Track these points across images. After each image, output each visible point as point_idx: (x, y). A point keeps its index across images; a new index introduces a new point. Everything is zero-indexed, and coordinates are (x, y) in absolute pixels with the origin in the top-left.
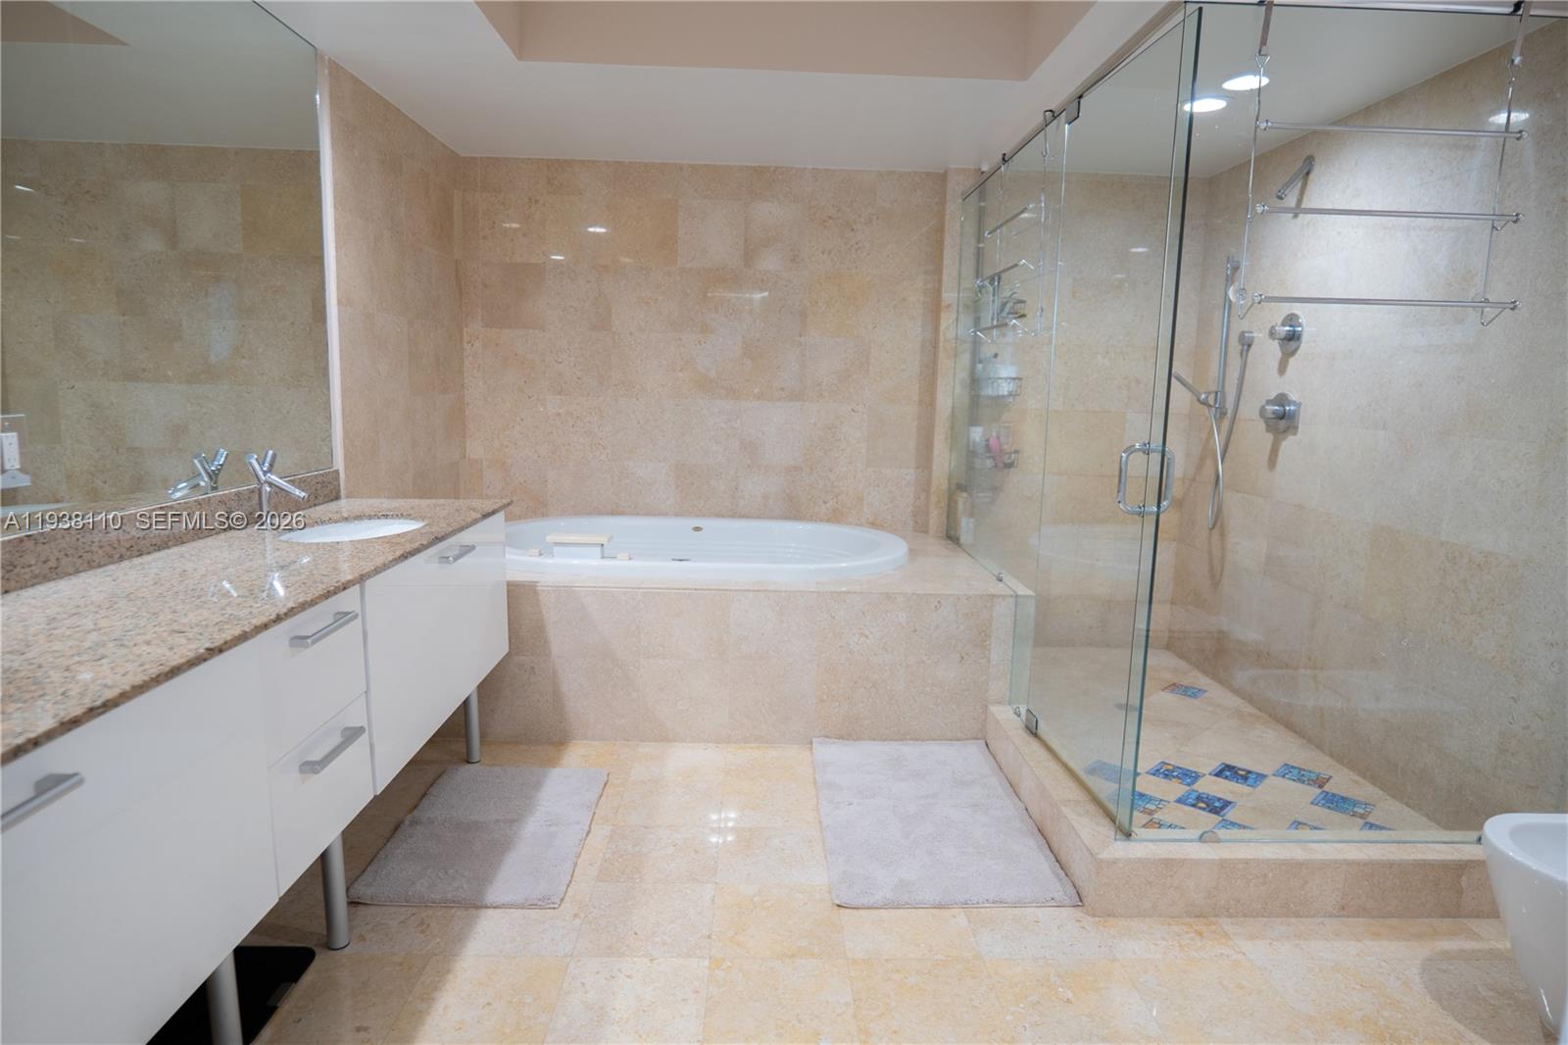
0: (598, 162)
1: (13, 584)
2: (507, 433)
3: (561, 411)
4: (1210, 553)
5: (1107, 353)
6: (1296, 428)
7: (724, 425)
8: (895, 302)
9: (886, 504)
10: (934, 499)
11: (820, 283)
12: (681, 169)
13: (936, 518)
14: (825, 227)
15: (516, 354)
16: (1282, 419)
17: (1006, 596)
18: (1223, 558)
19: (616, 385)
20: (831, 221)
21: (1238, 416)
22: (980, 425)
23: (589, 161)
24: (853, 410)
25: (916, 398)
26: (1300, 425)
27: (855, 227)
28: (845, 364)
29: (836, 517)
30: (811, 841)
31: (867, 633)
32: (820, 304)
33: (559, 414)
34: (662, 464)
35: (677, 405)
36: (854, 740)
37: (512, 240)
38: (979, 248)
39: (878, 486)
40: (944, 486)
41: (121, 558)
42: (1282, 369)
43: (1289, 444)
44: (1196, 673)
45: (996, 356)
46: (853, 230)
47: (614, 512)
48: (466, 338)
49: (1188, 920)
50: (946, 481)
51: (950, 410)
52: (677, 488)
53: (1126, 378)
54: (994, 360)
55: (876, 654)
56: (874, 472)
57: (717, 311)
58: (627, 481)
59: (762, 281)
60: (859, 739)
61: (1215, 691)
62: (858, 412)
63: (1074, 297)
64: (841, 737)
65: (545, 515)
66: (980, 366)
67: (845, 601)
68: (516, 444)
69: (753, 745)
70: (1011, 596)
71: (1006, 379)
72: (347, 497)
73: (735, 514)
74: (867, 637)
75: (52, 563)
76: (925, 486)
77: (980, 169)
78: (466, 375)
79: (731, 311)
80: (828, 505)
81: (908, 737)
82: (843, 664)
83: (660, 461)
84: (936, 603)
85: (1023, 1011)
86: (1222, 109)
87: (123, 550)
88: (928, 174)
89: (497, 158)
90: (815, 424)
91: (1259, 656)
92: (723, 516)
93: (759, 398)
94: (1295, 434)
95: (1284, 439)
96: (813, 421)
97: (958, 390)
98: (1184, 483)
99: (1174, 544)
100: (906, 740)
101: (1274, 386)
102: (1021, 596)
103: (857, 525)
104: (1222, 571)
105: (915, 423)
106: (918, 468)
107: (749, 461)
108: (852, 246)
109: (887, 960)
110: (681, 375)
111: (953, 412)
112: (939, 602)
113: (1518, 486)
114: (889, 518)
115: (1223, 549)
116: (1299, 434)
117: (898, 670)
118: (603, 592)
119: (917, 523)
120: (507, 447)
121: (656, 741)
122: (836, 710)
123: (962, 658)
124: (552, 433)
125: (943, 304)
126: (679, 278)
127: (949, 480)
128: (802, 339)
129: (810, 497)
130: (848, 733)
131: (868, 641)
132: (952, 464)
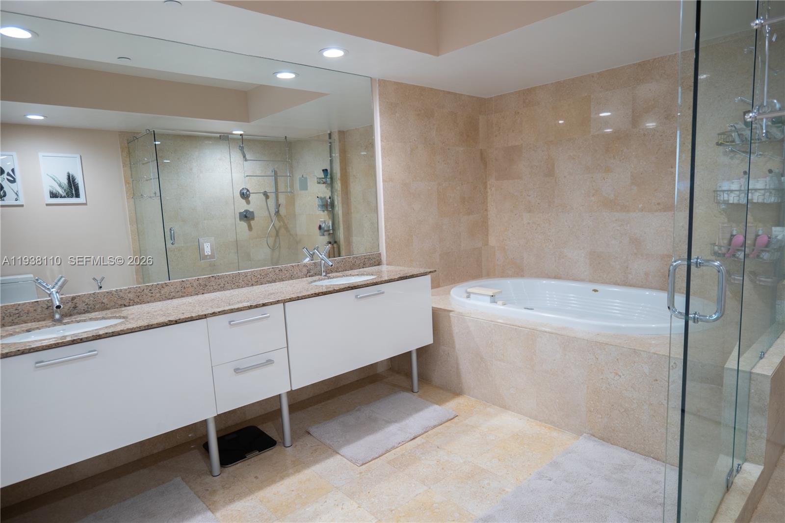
0: (547, 84)
1: (205, 291)
2: (506, 233)
3: (530, 222)
7: (619, 228)
12: (593, 77)
15: (510, 193)
19: (557, 207)
23: (543, 86)
31: (620, 374)
33: (529, 223)
35: (591, 217)
37: (508, 135)
41: (252, 285)
47: (557, 277)
48: (489, 186)
52: (591, 265)
55: (627, 390)
57: (615, 158)
58: (563, 260)
59: (644, 135)
65: (522, 276)
67: (605, 349)
68: (510, 239)
72: (387, 265)
73: (626, 283)
74: (620, 376)
75: (222, 285)
78: (488, 204)
79: (623, 157)
82: (603, 391)
83: (581, 250)
87: (253, 282)
89: (501, 95)
93: (642, 211)
107: (635, 251)
110: (593, 198)
117: (643, 405)
120: (506, 240)
122: (600, 420)
124: (525, 233)
126: (591, 142)
131: (621, 380)
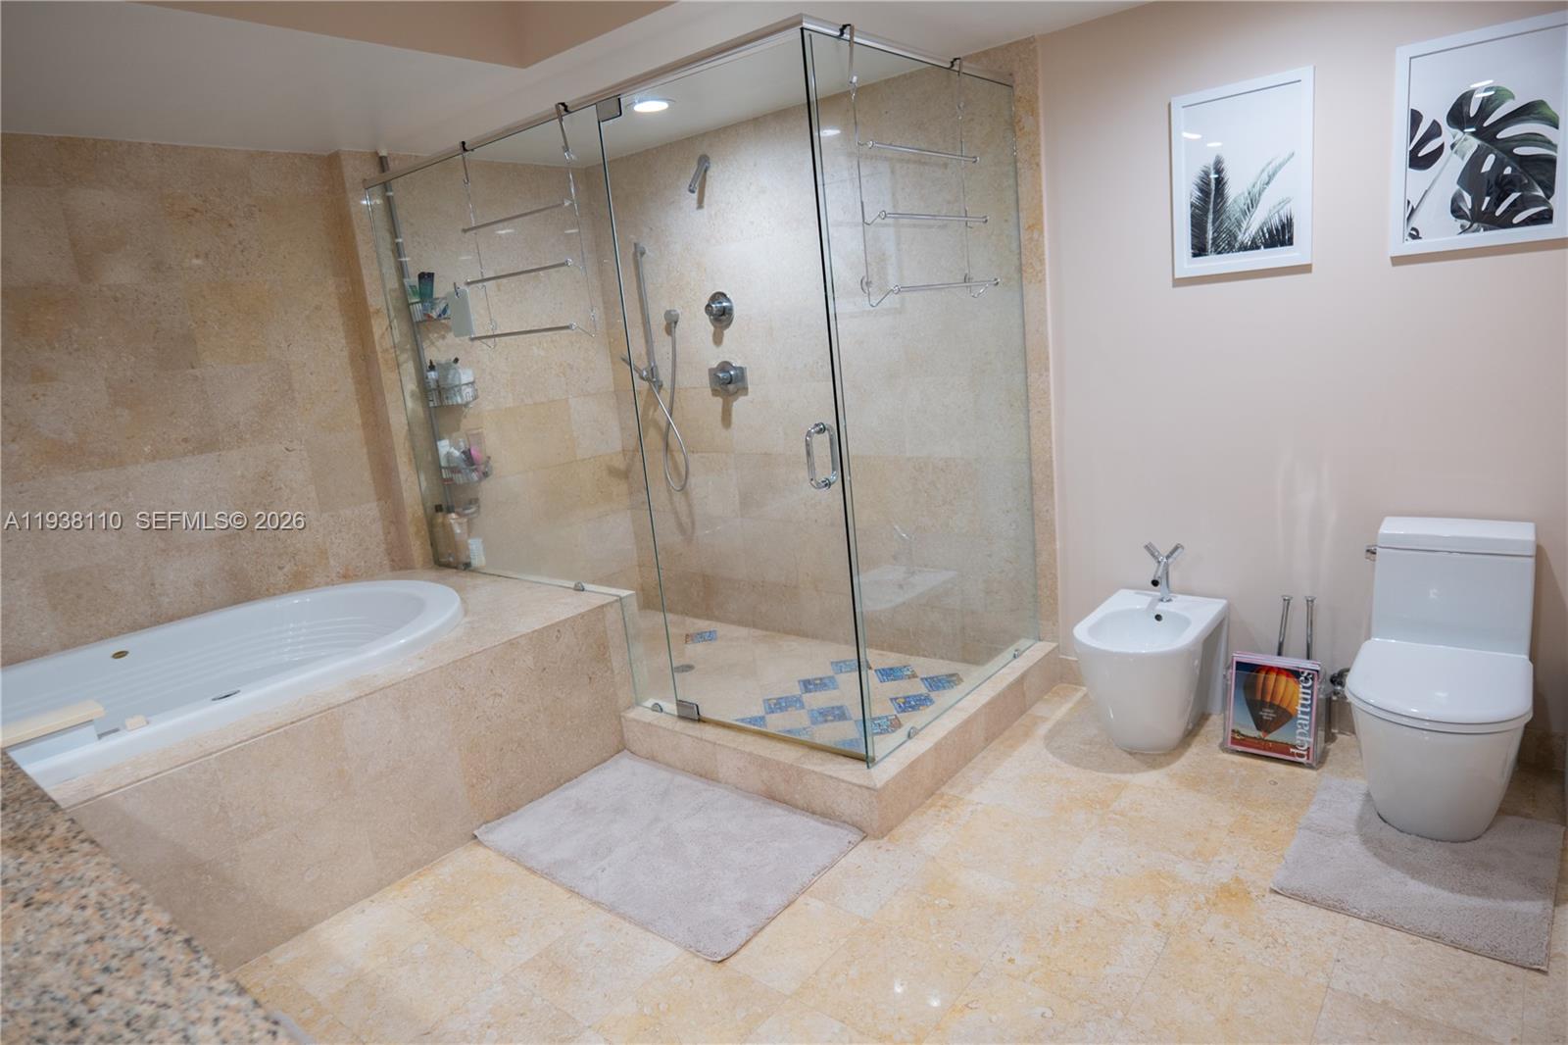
4: (676, 513)
5: (540, 343)
6: (747, 389)
8: (307, 312)
9: (354, 550)
10: (412, 530)
11: (204, 297)
13: (417, 549)
14: (190, 222)
16: (728, 382)
17: (613, 602)
18: (691, 514)
20: (198, 214)
21: (676, 386)
22: (443, 439)
24: (287, 449)
25: (358, 421)
26: (749, 386)
27: (232, 222)
28: (263, 394)
29: (299, 582)
30: (611, 926)
31: (500, 691)
32: (209, 323)
34: (18, 583)
36: (514, 811)
38: (397, 244)
39: (340, 531)
40: (420, 512)
42: (718, 339)
43: (739, 405)
44: (689, 620)
45: (456, 360)
46: (230, 225)
49: (929, 801)
50: (421, 507)
51: (406, 427)
53: (561, 365)
54: (454, 365)
55: (513, 711)
56: (332, 516)
57: (53, 349)
59: (116, 300)
60: (518, 807)
61: (721, 628)
62: (294, 450)
63: (499, 290)
64: (500, 816)
66: (432, 375)
67: (470, 666)
69: (412, 875)
70: (616, 601)
71: (467, 384)
74: (501, 696)
76: (394, 517)
77: (377, 153)
79: (75, 346)
80: (285, 570)
81: (562, 781)
82: (484, 735)
84: (556, 633)
85: (940, 934)
86: (663, 111)
88: (310, 157)
90: (243, 476)
91: (754, 586)
92: (142, 627)
93: (154, 458)
94: (746, 394)
95: (735, 400)
96: (239, 473)
97: (410, 404)
98: (624, 455)
99: (629, 511)
100: (561, 785)
101: (713, 357)
102: (624, 597)
103: (327, 584)
104: (693, 523)
105: (365, 450)
106: (379, 499)
108: (235, 246)
109: (816, 973)
111: (410, 430)
112: (559, 631)
113: (959, 407)
114: (363, 563)
115: (690, 506)
116: (750, 394)
117: (537, 717)
118: (154, 782)
119: (393, 560)
121: (287, 939)
122: (489, 789)
123: (590, 678)
125: (371, 310)
127: (424, 505)
128: (196, 372)
129: (259, 567)
130: (505, 808)
131: (503, 700)
132: (423, 488)
